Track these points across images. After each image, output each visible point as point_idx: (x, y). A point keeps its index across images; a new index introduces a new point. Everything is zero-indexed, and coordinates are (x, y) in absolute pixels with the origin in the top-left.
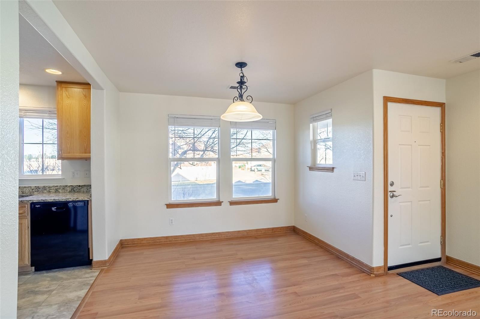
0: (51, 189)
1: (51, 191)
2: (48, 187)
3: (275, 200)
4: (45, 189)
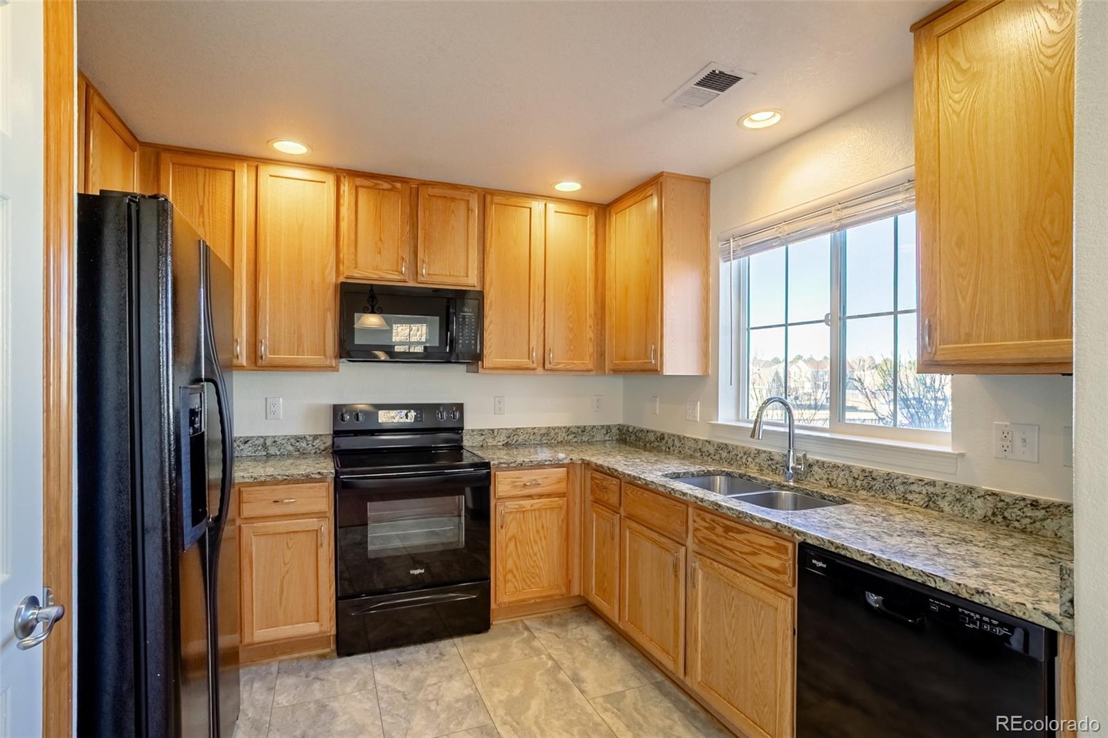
0: (910, 492)
1: (910, 497)
2: (899, 480)
4: (892, 488)
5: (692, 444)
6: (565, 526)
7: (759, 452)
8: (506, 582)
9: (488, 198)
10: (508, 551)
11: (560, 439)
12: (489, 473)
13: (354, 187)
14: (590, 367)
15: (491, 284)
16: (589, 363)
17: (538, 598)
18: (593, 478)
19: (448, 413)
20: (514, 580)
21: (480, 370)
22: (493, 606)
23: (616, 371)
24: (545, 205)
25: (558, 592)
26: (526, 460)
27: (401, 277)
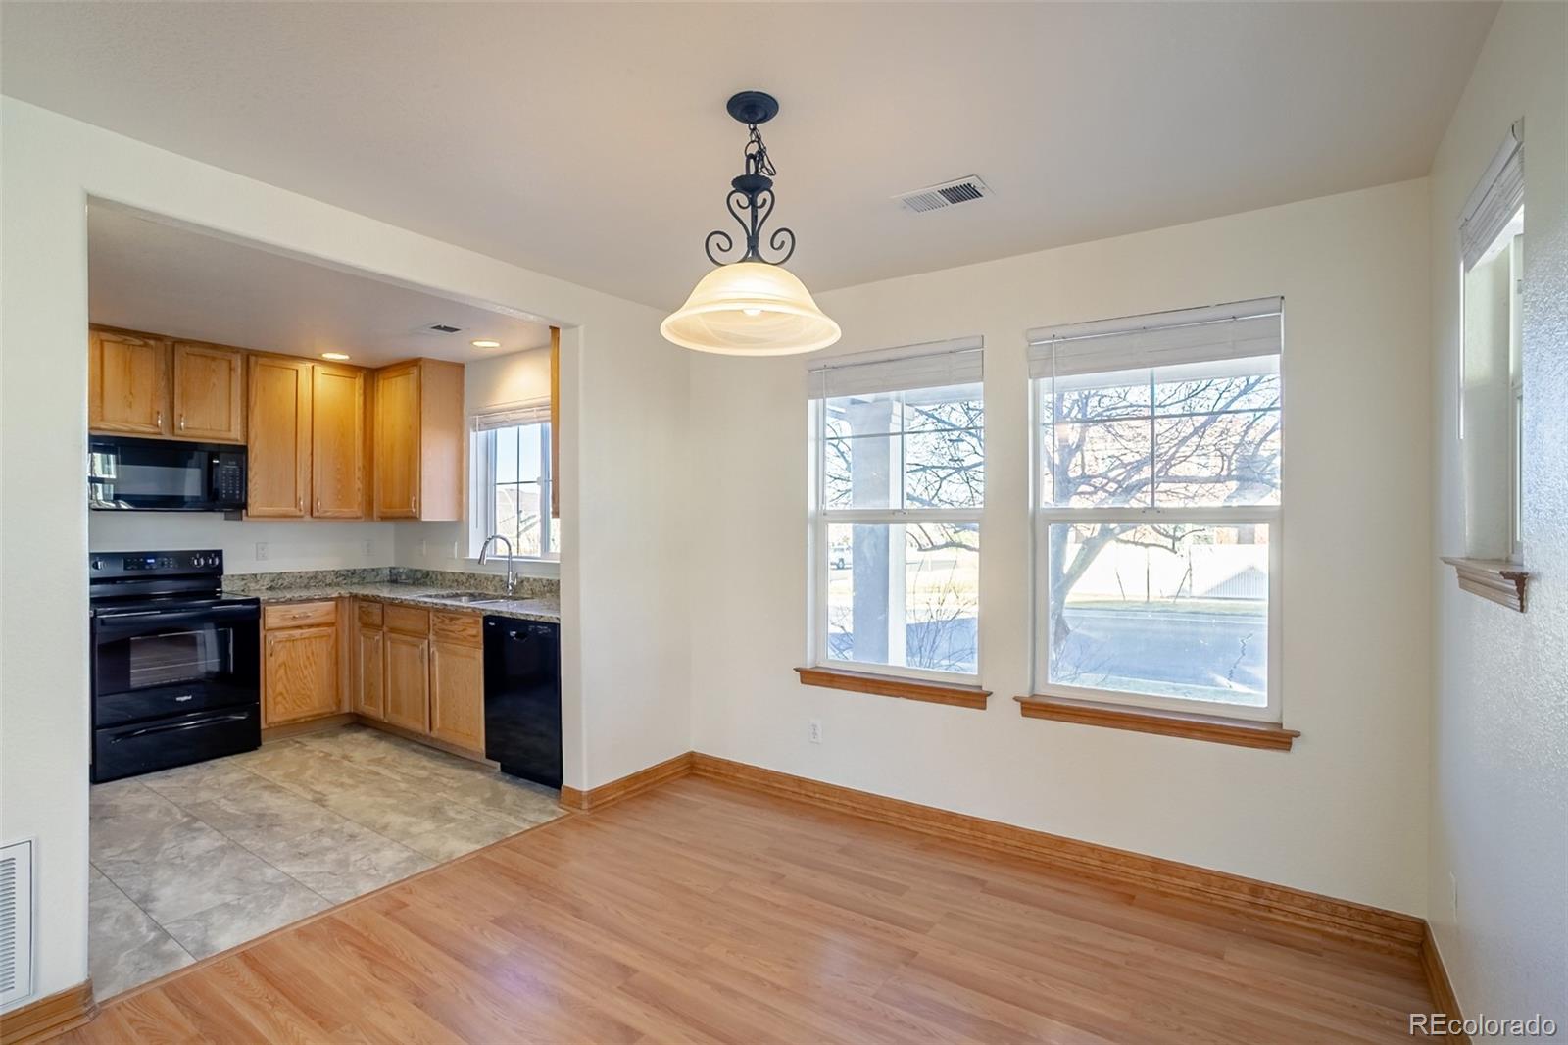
3: (1277, 739)
5: (448, 577)
6: (334, 652)
7: (494, 577)
8: (276, 703)
9: (252, 359)
10: (278, 676)
11: (328, 582)
12: (259, 608)
13: (99, 342)
14: (359, 514)
15: (256, 438)
16: (356, 510)
17: (309, 716)
18: (360, 607)
19: (205, 560)
20: (284, 702)
21: (244, 518)
22: (263, 726)
23: (384, 518)
24: (313, 367)
25: (328, 710)
26: (296, 596)
27: (156, 430)
